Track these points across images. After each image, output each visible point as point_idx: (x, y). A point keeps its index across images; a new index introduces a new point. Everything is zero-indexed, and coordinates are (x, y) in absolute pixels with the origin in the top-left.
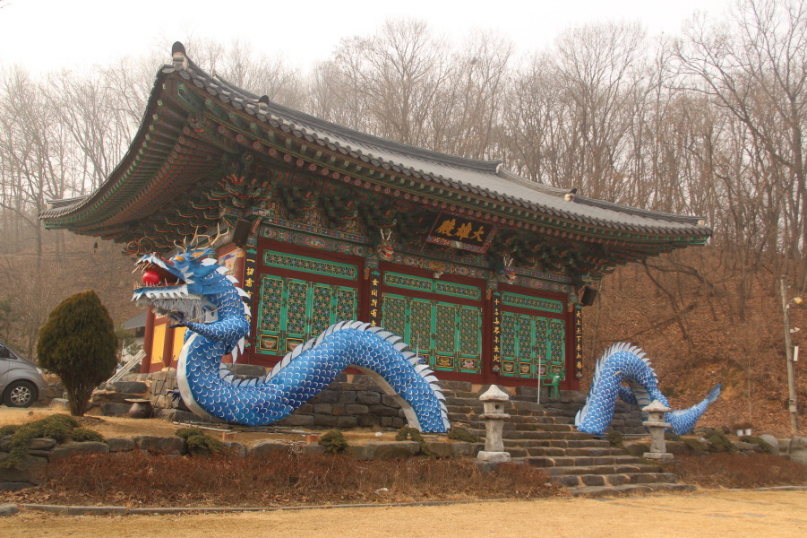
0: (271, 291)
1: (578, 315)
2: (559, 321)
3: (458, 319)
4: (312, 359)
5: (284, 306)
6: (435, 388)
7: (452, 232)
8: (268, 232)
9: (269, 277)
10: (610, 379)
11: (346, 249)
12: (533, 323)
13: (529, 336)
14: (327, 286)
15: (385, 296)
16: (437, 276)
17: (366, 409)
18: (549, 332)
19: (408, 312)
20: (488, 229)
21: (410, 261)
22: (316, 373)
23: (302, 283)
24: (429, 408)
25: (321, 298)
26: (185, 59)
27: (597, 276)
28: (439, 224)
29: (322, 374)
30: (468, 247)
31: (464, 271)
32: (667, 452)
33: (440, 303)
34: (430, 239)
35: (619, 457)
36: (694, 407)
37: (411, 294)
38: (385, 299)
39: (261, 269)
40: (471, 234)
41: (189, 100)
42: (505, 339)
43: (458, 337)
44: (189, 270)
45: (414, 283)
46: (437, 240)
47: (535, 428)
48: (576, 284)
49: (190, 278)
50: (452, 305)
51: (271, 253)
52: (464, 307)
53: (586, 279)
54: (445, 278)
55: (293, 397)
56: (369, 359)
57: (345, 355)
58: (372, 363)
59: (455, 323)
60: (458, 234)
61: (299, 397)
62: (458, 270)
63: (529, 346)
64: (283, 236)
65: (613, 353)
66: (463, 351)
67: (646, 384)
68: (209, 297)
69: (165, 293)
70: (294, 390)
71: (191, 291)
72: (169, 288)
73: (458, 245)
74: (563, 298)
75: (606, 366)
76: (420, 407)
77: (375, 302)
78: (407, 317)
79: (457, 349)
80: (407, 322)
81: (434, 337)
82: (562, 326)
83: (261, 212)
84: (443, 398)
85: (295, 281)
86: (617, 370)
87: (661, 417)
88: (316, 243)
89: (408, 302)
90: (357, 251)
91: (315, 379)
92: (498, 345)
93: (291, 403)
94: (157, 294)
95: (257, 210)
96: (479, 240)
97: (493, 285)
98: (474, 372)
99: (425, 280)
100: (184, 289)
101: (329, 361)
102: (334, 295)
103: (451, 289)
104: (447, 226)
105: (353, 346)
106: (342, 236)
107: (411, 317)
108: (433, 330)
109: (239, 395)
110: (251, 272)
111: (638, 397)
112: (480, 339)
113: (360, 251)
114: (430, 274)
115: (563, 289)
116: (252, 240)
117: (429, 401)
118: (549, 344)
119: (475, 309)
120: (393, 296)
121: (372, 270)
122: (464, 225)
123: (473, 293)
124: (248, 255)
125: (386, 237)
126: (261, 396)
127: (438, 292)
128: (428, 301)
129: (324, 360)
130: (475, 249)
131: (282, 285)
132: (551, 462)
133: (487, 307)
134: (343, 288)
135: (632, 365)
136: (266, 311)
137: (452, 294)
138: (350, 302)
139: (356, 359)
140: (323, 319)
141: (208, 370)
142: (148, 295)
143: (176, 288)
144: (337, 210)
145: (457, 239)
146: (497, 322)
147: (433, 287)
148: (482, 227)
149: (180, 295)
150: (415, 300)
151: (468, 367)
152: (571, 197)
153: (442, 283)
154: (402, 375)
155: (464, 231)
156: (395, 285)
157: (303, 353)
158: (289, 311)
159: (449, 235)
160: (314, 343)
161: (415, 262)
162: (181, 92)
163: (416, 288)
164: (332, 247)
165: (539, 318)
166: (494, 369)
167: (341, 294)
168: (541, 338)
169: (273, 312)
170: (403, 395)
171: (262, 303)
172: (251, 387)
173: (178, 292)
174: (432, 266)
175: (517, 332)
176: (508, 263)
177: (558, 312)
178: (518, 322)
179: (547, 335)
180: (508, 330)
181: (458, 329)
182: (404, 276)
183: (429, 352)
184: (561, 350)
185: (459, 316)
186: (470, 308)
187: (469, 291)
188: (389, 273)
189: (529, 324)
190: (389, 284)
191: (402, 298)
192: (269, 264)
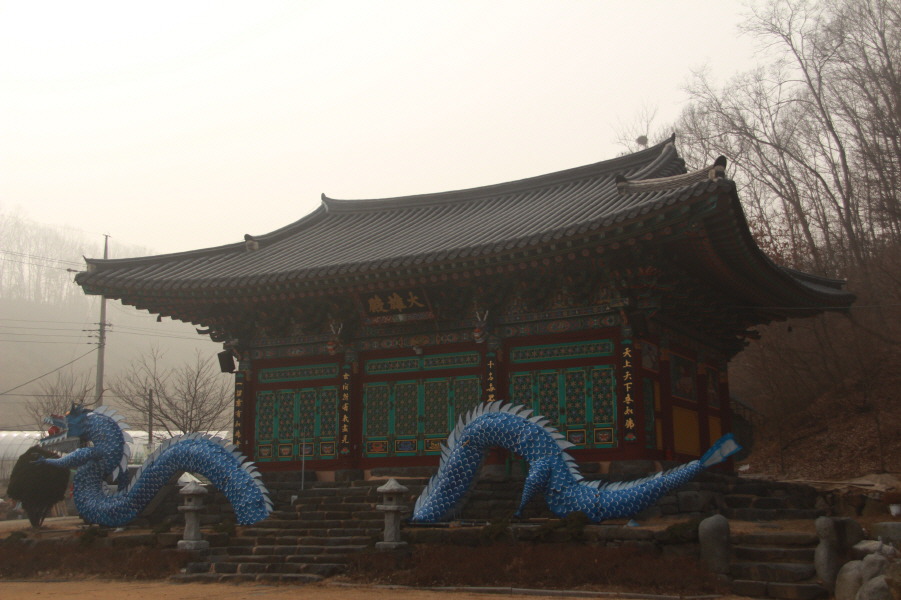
0: (265, 405)
1: (626, 353)
2: (606, 367)
3: (450, 394)
5: (276, 416)
7: (385, 307)
8: (257, 354)
9: (263, 393)
11: (324, 350)
12: (560, 378)
13: (555, 395)
14: (312, 389)
16: (419, 352)
18: (588, 385)
19: (393, 398)
21: (388, 344)
23: (291, 391)
25: (306, 402)
33: (429, 381)
37: (392, 378)
38: (367, 390)
40: (405, 303)
43: (450, 414)
44: (69, 421)
45: (397, 365)
50: (443, 380)
51: (265, 371)
52: (460, 378)
59: (448, 399)
60: (392, 308)
62: (445, 338)
63: (555, 409)
64: (269, 355)
69: (52, 441)
71: (70, 435)
72: (56, 436)
73: (401, 317)
74: (613, 333)
77: (346, 396)
78: (391, 403)
80: (391, 408)
81: (421, 419)
85: (284, 391)
88: (297, 352)
89: (391, 388)
94: (47, 442)
99: (410, 359)
100: (65, 435)
102: (317, 396)
103: (442, 361)
104: (376, 304)
106: (316, 339)
107: (394, 403)
108: (421, 411)
110: (240, 393)
114: (410, 352)
118: (589, 402)
119: (474, 377)
120: (374, 385)
123: (471, 359)
124: (237, 380)
125: (337, 331)
127: (427, 368)
128: (413, 382)
131: (274, 398)
134: (324, 388)
136: (262, 424)
137: (445, 367)
138: (333, 400)
140: (308, 421)
143: (60, 435)
146: (492, 389)
147: (421, 364)
150: (399, 383)
153: (428, 358)
155: (396, 302)
156: (379, 372)
158: (280, 420)
159: (385, 311)
161: (394, 343)
163: (402, 370)
164: (311, 351)
165: (571, 370)
167: (324, 394)
168: (574, 396)
169: (267, 423)
171: (258, 418)
173: (61, 438)
174: (414, 342)
175: (535, 394)
176: (482, 318)
177: (606, 354)
178: (536, 381)
179: (585, 390)
180: (521, 394)
181: (451, 404)
182: (387, 361)
183: (417, 438)
184: (610, 407)
185: (451, 389)
186: (466, 378)
187: (465, 358)
188: (371, 362)
189: (555, 380)
190: (372, 373)
191: (384, 384)
192: (264, 381)
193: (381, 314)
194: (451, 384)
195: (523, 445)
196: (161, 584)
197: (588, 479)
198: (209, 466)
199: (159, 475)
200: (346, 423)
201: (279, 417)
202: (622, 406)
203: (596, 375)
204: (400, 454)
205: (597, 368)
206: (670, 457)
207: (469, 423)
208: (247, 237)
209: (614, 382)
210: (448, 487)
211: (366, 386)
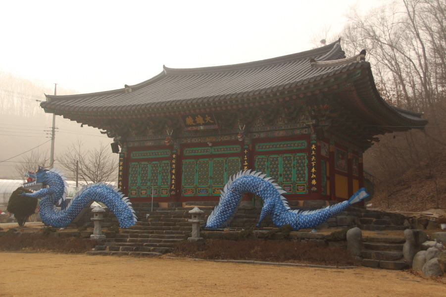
0: (134, 169)
1: (313, 147)
2: (303, 154)
3: (225, 166)
5: (139, 175)
9: (133, 164)
10: (228, 194)
12: (280, 159)
13: (277, 167)
14: (157, 162)
18: (294, 163)
19: (197, 167)
21: (195, 140)
23: (147, 163)
24: (121, 217)
25: (154, 168)
30: (207, 127)
31: (227, 138)
33: (215, 159)
37: (197, 157)
38: (184, 163)
40: (204, 120)
43: (225, 175)
44: (37, 175)
45: (199, 151)
46: (189, 129)
50: (222, 159)
51: (134, 152)
52: (230, 158)
59: (224, 168)
60: (197, 123)
62: (223, 138)
63: (277, 174)
64: (136, 144)
73: (202, 128)
74: (307, 137)
76: (117, 217)
77: (174, 166)
78: (196, 170)
80: (196, 172)
81: (211, 178)
82: (306, 157)
83: (117, 138)
85: (143, 163)
86: (233, 188)
88: (150, 144)
89: (196, 162)
96: (211, 122)
99: (206, 148)
100: (35, 182)
102: (160, 166)
103: (222, 150)
104: (189, 121)
106: (159, 137)
107: (198, 170)
108: (211, 174)
110: (121, 163)
114: (206, 145)
115: (305, 132)
116: (123, 150)
117: (121, 214)
118: (294, 171)
119: (237, 158)
120: (188, 161)
122: (197, 117)
123: (236, 149)
124: (120, 157)
127: (214, 153)
128: (207, 159)
131: (138, 166)
134: (164, 162)
135: (244, 184)
136: (132, 179)
137: (223, 152)
138: (167, 168)
140: (155, 178)
145: (200, 125)
146: (246, 163)
147: (212, 151)
150: (200, 160)
153: (215, 148)
155: (200, 120)
156: (190, 154)
161: (198, 140)
163: (202, 154)
164: (157, 143)
165: (285, 155)
167: (163, 165)
168: (287, 168)
169: (135, 178)
171: (130, 176)
173: (33, 183)
174: (208, 140)
175: (267, 167)
176: (242, 128)
177: (303, 147)
178: (268, 160)
179: (292, 165)
180: (260, 167)
181: (226, 171)
182: (194, 149)
183: (209, 187)
184: (305, 174)
185: (226, 164)
186: (233, 158)
187: (233, 148)
188: (186, 149)
189: (277, 160)
190: (187, 155)
191: (193, 160)
192: (133, 158)
193: (192, 126)
194: (226, 161)
195: (261, 191)
196: (82, 255)
197: (293, 209)
198: (106, 199)
199: (82, 203)
200: (174, 179)
201: (141, 175)
202: (310, 174)
203: (298, 158)
204: (200, 195)
205: (298, 154)
206: (333, 199)
207: (234, 180)
208: (126, 86)
209: (307, 161)
210: (223, 212)
211: (184, 161)
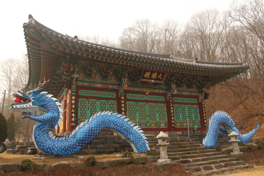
0: (83, 104)
1: (203, 103)
2: (196, 106)
3: (157, 109)
4: (87, 128)
5: (88, 109)
6: (142, 135)
7: (149, 76)
8: (80, 83)
9: (82, 99)
10: (215, 125)
11: (111, 87)
12: (186, 108)
13: (185, 112)
14: (105, 101)
15: (127, 103)
16: (147, 94)
17: (118, 145)
18: (193, 110)
19: (137, 108)
20: (163, 74)
21: (136, 89)
22: (89, 133)
23: (95, 100)
24: (139, 143)
25: (102, 105)
26: (33, 20)
27: (208, 88)
28: (144, 74)
29: (92, 133)
30: (157, 82)
31: (157, 91)
32: (240, 151)
33: (150, 104)
34: (141, 80)
35: (220, 156)
36: (250, 132)
37: (137, 101)
38: (127, 104)
39: (78, 97)
40: (157, 77)
41: (36, 35)
42: (176, 114)
43: (157, 115)
44: (33, 96)
45: (138, 97)
46: (144, 80)
47: (186, 147)
48: (201, 92)
49: (33, 99)
50: (154, 104)
51: (82, 90)
52: (159, 104)
53: (204, 90)
54: (150, 94)
55: (80, 143)
56: (112, 125)
57: (101, 125)
58: (113, 127)
59: (156, 110)
60: (152, 77)
61: (83, 143)
62: (155, 91)
63: (185, 116)
64: (86, 84)
65: (215, 115)
66: (160, 120)
67: (230, 125)
68: (42, 106)
69: (22, 106)
70: (80, 140)
71: (33, 104)
72: (24, 104)
73: (153, 81)
74: (197, 97)
75: (213, 120)
76: (136, 143)
77: (123, 105)
79: (158, 120)
80: (137, 111)
81: (148, 116)
82: (198, 108)
83: (75, 76)
84: (146, 138)
85: (92, 100)
86: (218, 121)
87: (236, 138)
88: (99, 86)
89: (137, 104)
90: (115, 87)
91: (89, 135)
92: (173, 117)
93: (80, 145)
94: (18, 106)
95: (74, 75)
96: (161, 78)
97: (169, 95)
98: (165, 127)
99: (143, 95)
100: (31, 104)
101: (94, 128)
102: (107, 104)
103: (153, 98)
104: (147, 75)
105: (104, 121)
106: (109, 82)
108: (148, 113)
109: (57, 144)
110: (74, 98)
111: (227, 131)
112: (166, 115)
113: (116, 87)
114: (144, 93)
115: (197, 94)
116: (74, 87)
117: (140, 140)
118: (193, 115)
119: (163, 104)
120: (130, 102)
121: (121, 93)
122: (154, 73)
123: (162, 99)
124: (72, 92)
125: (125, 81)
126: (66, 144)
127: (148, 99)
128: (145, 103)
129: (92, 128)
130: (160, 82)
131: (87, 102)
132: (190, 161)
133: (167, 103)
134: (111, 101)
135: (223, 118)
136: (81, 112)
137: (154, 100)
138: (114, 106)
139: (107, 126)
141: (43, 135)
142: (14, 107)
143: (27, 103)
144: (106, 73)
145: (152, 79)
146: (172, 108)
147: (146, 98)
148: (161, 74)
149: (28, 106)
150: (140, 103)
151: (163, 126)
152: (196, 61)
153: (149, 96)
154: (127, 131)
155: (154, 76)
156: (131, 98)
157: (84, 125)
158: (90, 111)
159: (149, 78)
160: (88, 121)
161: (138, 89)
162: (32, 32)
163: (140, 99)
164: (105, 86)
165: (188, 106)
166: (172, 126)
167: (110, 103)
168: (190, 113)
169: (84, 112)
170: (128, 139)
171: (79, 109)
172: (63, 140)
173: (28, 105)
174: (145, 90)
175: (180, 111)
176: (173, 86)
178: (180, 108)
180: (177, 111)
181: (157, 112)
182: (134, 95)
183: (147, 122)
184: (198, 117)
185: (157, 107)
186: (161, 104)
188: (128, 94)
189: (185, 108)
190: (129, 98)
191: (134, 103)
192: (82, 95)
194: (157, 105)
203: (194, 108)
205: (194, 106)
209: (198, 110)
